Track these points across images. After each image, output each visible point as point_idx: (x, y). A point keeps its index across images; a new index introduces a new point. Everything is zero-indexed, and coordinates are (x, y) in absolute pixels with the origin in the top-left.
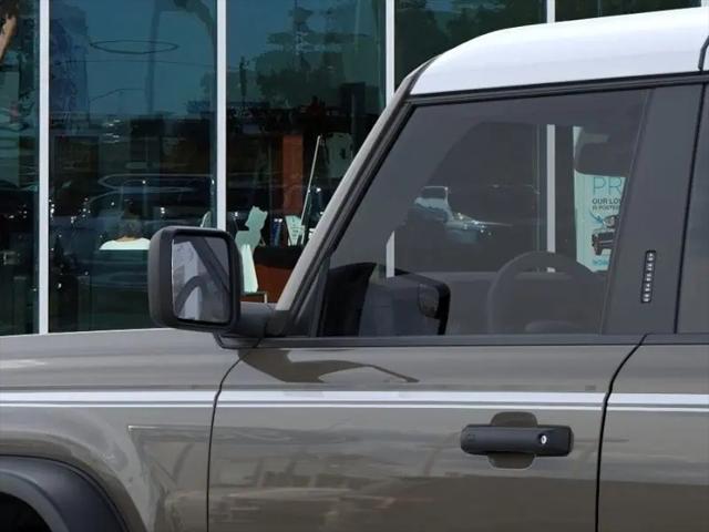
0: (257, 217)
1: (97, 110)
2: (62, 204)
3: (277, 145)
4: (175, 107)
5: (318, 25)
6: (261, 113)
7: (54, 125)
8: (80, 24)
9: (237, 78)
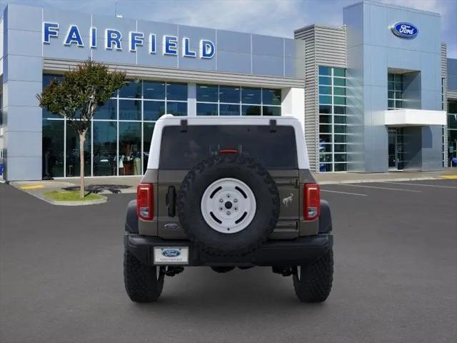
0: (123, 156)
1: (100, 141)
2: (95, 155)
3: (126, 147)
4: (111, 141)
5: (132, 129)
6: (123, 142)
7: (94, 143)
8: (97, 128)
9: (120, 136)
